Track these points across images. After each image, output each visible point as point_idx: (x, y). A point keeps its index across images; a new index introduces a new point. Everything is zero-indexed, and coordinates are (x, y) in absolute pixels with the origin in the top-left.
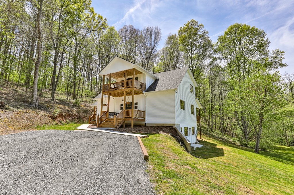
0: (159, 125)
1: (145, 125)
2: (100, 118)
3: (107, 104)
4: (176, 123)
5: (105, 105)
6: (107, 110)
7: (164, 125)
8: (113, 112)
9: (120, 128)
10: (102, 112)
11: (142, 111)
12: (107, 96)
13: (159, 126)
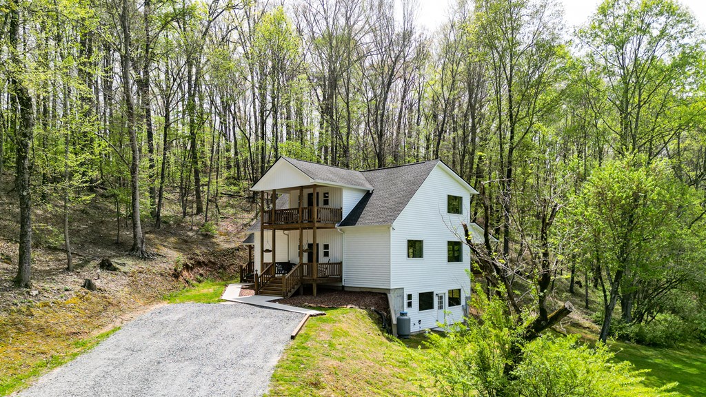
0: (365, 290)
1: (341, 289)
2: (260, 277)
3: (271, 249)
4: (391, 288)
5: (268, 251)
6: (271, 261)
7: (373, 291)
8: (286, 260)
9: (293, 295)
10: (263, 264)
11: (337, 263)
12: (270, 232)
13: (362, 292)
